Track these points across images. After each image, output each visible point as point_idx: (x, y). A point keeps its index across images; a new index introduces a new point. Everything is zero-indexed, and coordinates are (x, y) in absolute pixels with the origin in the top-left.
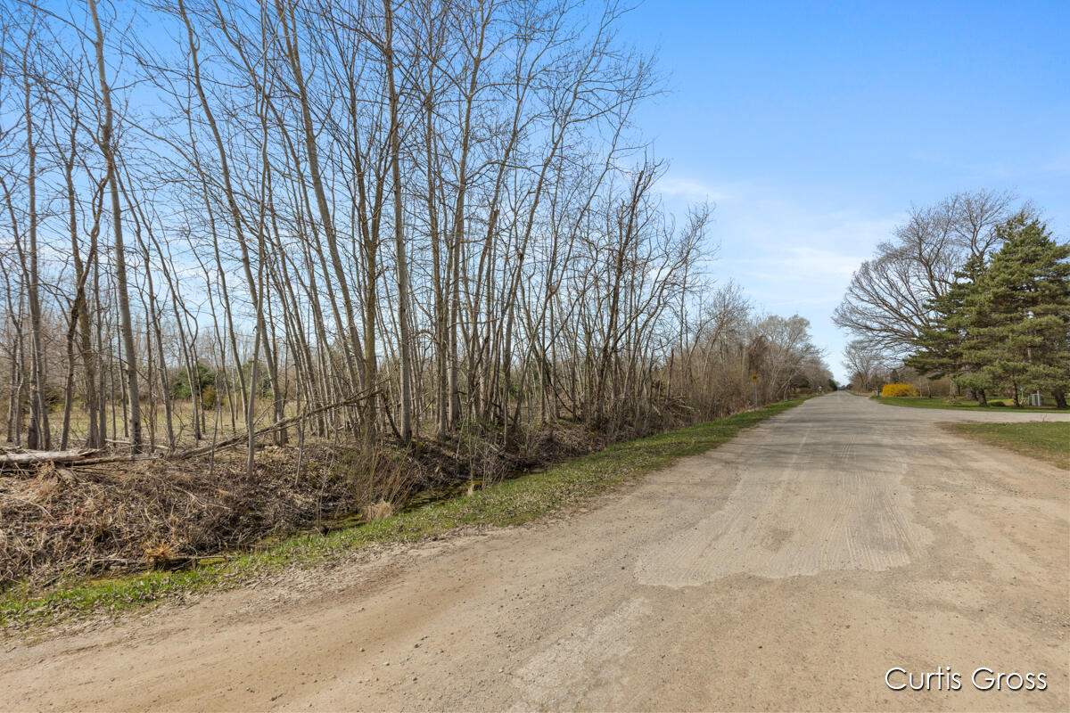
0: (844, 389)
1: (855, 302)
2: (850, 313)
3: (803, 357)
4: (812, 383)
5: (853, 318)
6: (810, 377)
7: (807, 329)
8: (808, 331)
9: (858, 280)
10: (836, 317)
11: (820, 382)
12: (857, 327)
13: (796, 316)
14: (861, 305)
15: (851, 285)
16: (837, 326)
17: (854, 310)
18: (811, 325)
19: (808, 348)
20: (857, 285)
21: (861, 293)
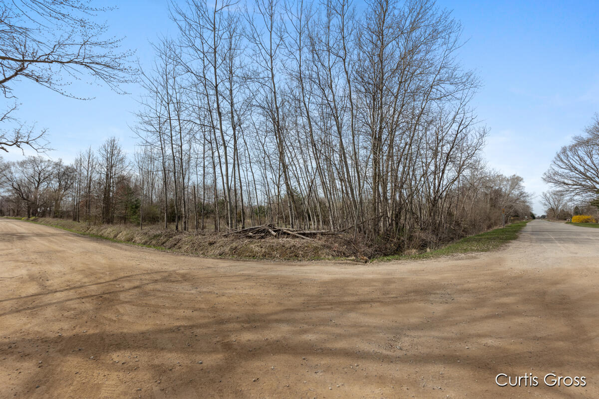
0: (539, 218)
1: (557, 169)
2: (554, 174)
3: (518, 199)
4: (520, 214)
5: (556, 178)
6: (521, 211)
7: (521, 183)
8: (522, 184)
9: (559, 156)
10: (545, 177)
11: (526, 214)
12: (557, 183)
13: (514, 175)
14: (560, 171)
15: (555, 160)
16: (545, 183)
17: (556, 173)
18: (524, 180)
19: (521, 194)
20: (559, 159)
21: (560, 163)
